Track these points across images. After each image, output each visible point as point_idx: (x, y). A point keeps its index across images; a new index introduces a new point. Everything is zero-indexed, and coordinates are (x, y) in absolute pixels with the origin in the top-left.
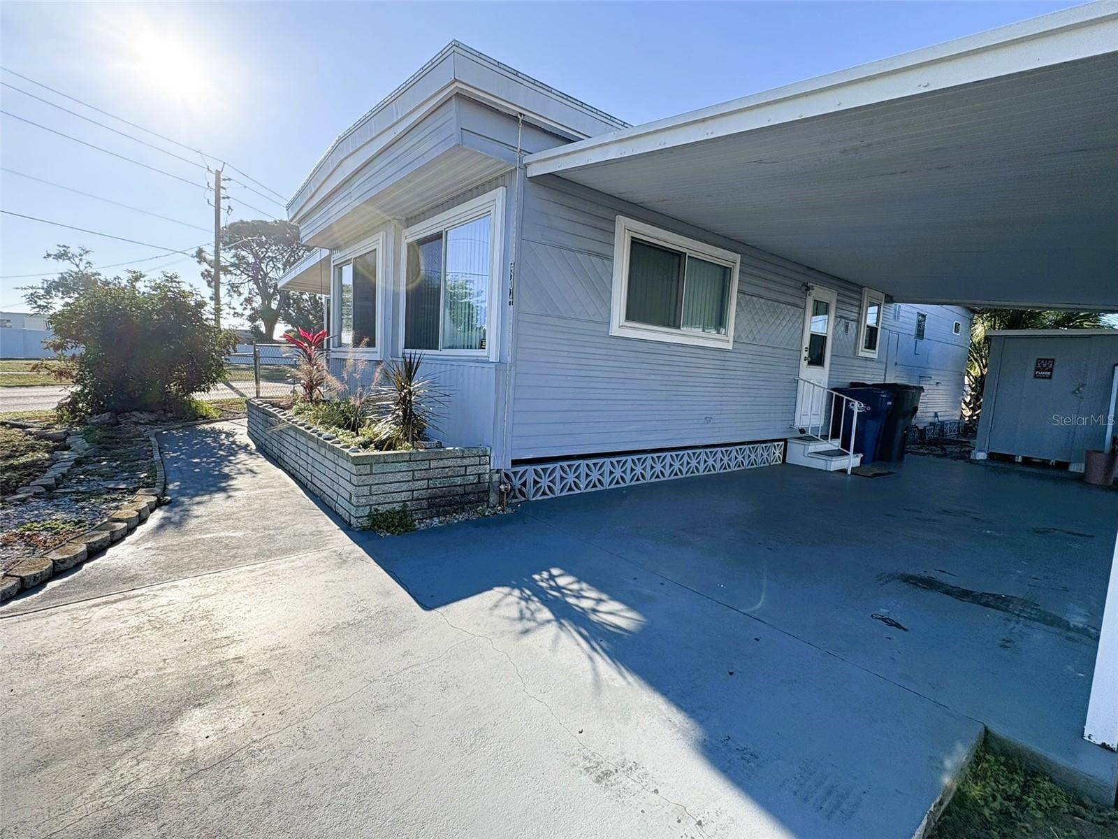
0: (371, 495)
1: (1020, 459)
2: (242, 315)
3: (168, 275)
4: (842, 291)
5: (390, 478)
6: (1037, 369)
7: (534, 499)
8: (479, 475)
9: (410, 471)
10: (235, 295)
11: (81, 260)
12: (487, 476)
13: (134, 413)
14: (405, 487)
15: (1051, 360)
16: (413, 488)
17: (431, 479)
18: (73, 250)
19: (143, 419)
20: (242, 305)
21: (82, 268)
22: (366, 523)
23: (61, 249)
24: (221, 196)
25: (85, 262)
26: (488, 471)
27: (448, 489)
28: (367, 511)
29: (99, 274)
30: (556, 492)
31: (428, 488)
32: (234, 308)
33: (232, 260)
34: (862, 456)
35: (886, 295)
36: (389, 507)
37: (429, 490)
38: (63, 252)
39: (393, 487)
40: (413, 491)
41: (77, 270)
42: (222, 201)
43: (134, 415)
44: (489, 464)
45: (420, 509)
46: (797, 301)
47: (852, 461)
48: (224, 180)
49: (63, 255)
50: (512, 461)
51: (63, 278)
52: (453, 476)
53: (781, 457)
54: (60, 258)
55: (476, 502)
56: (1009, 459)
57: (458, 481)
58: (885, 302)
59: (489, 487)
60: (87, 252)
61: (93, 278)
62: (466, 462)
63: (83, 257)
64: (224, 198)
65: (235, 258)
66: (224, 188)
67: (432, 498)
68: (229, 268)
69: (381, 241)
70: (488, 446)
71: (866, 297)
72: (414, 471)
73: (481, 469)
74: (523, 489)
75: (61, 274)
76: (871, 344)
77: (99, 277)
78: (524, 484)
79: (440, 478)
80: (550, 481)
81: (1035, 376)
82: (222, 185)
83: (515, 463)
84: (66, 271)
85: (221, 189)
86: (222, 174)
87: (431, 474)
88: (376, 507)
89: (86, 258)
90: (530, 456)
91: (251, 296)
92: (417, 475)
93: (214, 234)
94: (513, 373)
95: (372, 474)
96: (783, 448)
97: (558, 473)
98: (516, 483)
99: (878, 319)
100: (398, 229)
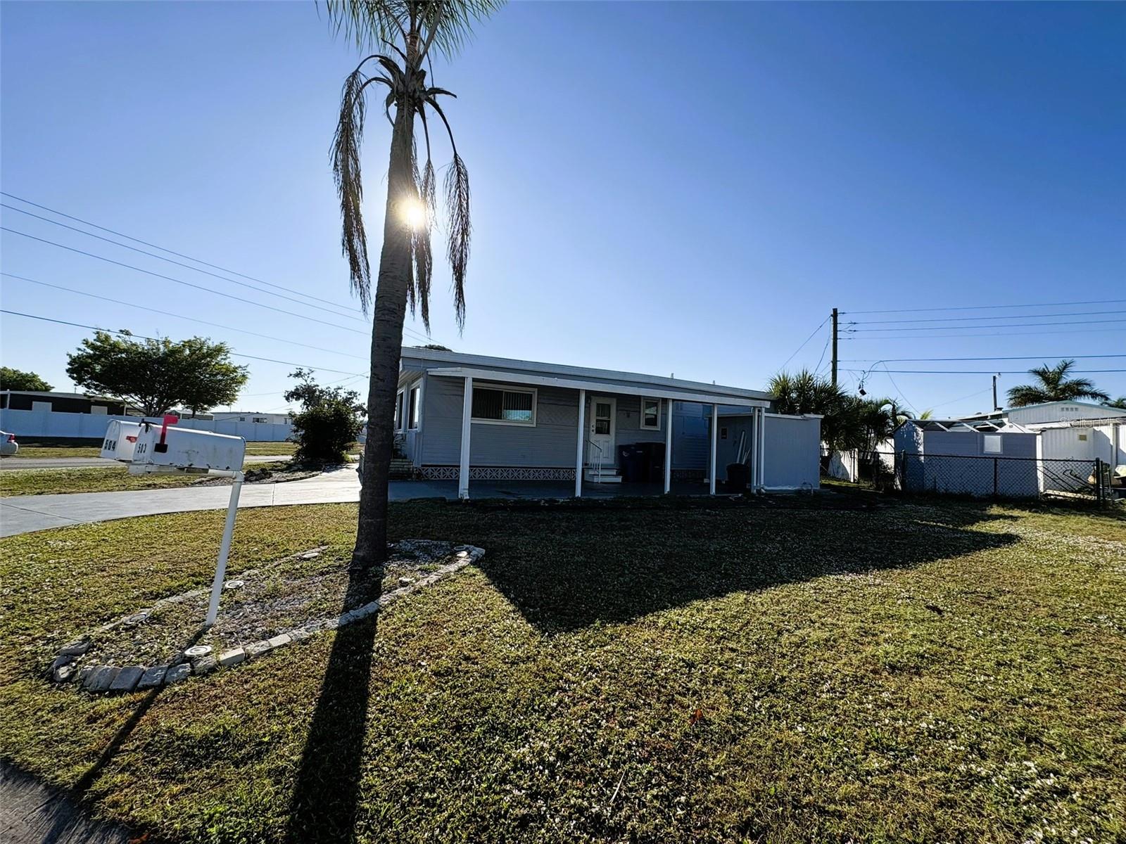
4: (621, 398)
6: (722, 434)
8: (407, 468)
11: (308, 377)
12: (411, 469)
15: (724, 429)
18: (305, 371)
21: (308, 382)
23: (298, 370)
25: (310, 378)
26: (412, 467)
27: (397, 472)
34: (622, 477)
41: (305, 383)
44: (412, 465)
47: (619, 479)
49: (298, 374)
51: (297, 389)
52: (399, 468)
54: (297, 377)
57: (401, 469)
59: (411, 472)
60: (312, 372)
61: (314, 388)
62: (404, 463)
70: (412, 459)
73: (409, 467)
74: (426, 474)
75: (296, 386)
76: (653, 423)
83: (423, 466)
84: (299, 385)
89: (311, 376)
90: (431, 464)
97: (442, 471)
98: (424, 472)
99: (657, 410)
100: (409, 385)
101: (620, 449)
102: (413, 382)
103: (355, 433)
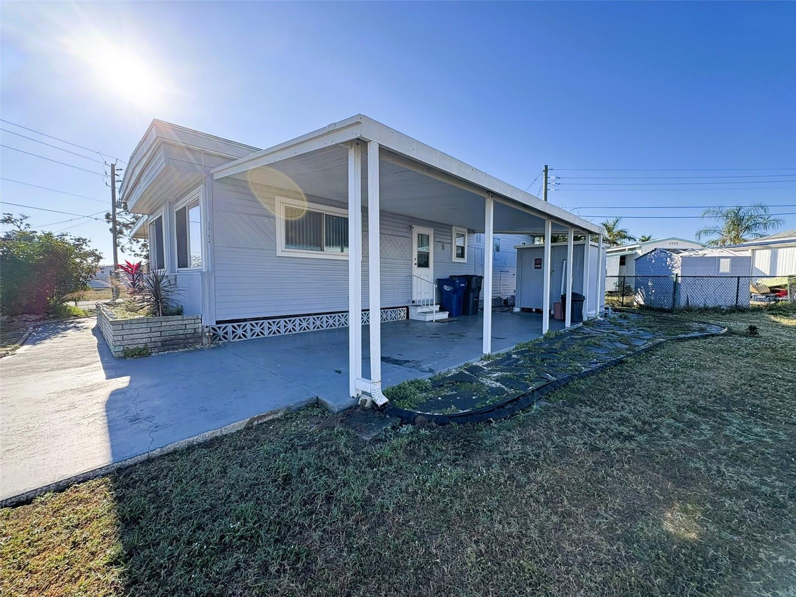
0: (123, 340)
1: (534, 310)
2: (141, 255)
3: (45, 233)
4: (436, 228)
5: (135, 331)
6: (536, 264)
7: (233, 341)
8: (195, 329)
9: (148, 327)
10: (135, 243)
11: (21, 223)
12: (200, 329)
13: (25, 315)
14: (145, 336)
15: (539, 259)
16: (151, 336)
17: (163, 331)
18: (16, 216)
19: (31, 319)
20: (140, 248)
21: (22, 228)
22: (122, 355)
23: (6, 216)
24: (116, 180)
25: (24, 224)
26: (201, 327)
27: (175, 336)
28: (121, 348)
29: (36, 232)
30: (248, 337)
31: (161, 336)
32: (134, 251)
33: (132, 220)
34: (448, 312)
35: (468, 230)
36: (135, 346)
37: (162, 338)
38: (7, 218)
39: (137, 336)
40: (151, 338)
41: (18, 230)
42: (116, 183)
43: (24, 316)
44: (201, 323)
45: (156, 347)
46: (406, 235)
47: (445, 315)
48: (117, 170)
49: (8, 219)
50: (216, 321)
51: (8, 236)
52: (177, 330)
53: (405, 316)
54: (6, 222)
55: (194, 343)
56: (530, 310)
57: (181, 332)
58: (468, 233)
59: (202, 335)
60: (26, 217)
61: (31, 235)
62: (185, 322)
63: (23, 221)
64: (117, 181)
65: (134, 219)
66: (118, 175)
67: (164, 341)
68: (130, 225)
69: (163, 211)
70: (199, 314)
71: (454, 231)
72: (151, 327)
73: (196, 326)
74: (226, 336)
75: (7, 232)
76: (461, 255)
77: (36, 234)
78: (226, 333)
79: (168, 331)
80: (244, 331)
81: (535, 268)
82: (116, 173)
83: (218, 322)
84: (11, 231)
85: (116, 176)
86: (116, 166)
87: (162, 329)
88: (127, 346)
89: (25, 221)
90: (229, 319)
91: (146, 243)
92: (153, 330)
93: (111, 204)
94: (213, 276)
95: (123, 329)
96: (406, 311)
97: (248, 327)
98: (221, 333)
99: (464, 242)
100: (171, 204)
101: (440, 283)
102: (177, 200)
103: (85, 278)
